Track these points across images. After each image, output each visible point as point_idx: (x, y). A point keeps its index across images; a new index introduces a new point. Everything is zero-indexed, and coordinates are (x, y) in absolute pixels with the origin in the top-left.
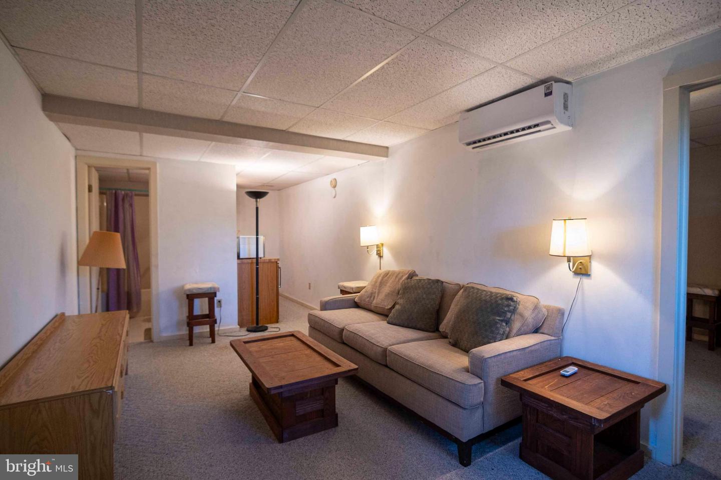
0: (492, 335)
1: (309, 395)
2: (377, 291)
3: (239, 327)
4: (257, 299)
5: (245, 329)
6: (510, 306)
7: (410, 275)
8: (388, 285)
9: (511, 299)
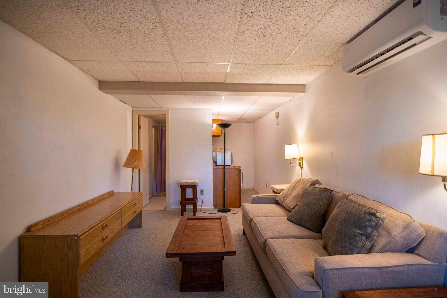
0: (350, 246)
1: (202, 264)
2: (290, 193)
3: (213, 207)
4: (224, 191)
5: (217, 209)
6: (372, 221)
7: (312, 183)
8: (297, 189)
9: (374, 215)
